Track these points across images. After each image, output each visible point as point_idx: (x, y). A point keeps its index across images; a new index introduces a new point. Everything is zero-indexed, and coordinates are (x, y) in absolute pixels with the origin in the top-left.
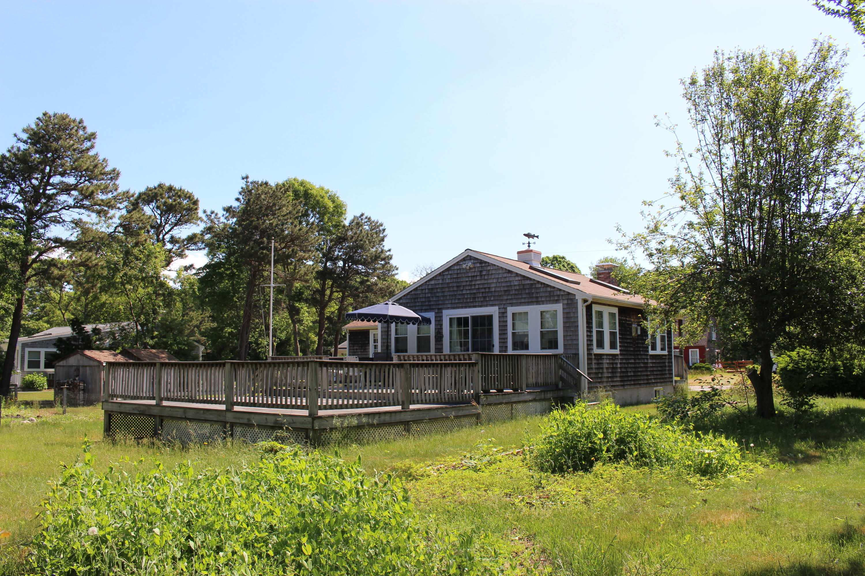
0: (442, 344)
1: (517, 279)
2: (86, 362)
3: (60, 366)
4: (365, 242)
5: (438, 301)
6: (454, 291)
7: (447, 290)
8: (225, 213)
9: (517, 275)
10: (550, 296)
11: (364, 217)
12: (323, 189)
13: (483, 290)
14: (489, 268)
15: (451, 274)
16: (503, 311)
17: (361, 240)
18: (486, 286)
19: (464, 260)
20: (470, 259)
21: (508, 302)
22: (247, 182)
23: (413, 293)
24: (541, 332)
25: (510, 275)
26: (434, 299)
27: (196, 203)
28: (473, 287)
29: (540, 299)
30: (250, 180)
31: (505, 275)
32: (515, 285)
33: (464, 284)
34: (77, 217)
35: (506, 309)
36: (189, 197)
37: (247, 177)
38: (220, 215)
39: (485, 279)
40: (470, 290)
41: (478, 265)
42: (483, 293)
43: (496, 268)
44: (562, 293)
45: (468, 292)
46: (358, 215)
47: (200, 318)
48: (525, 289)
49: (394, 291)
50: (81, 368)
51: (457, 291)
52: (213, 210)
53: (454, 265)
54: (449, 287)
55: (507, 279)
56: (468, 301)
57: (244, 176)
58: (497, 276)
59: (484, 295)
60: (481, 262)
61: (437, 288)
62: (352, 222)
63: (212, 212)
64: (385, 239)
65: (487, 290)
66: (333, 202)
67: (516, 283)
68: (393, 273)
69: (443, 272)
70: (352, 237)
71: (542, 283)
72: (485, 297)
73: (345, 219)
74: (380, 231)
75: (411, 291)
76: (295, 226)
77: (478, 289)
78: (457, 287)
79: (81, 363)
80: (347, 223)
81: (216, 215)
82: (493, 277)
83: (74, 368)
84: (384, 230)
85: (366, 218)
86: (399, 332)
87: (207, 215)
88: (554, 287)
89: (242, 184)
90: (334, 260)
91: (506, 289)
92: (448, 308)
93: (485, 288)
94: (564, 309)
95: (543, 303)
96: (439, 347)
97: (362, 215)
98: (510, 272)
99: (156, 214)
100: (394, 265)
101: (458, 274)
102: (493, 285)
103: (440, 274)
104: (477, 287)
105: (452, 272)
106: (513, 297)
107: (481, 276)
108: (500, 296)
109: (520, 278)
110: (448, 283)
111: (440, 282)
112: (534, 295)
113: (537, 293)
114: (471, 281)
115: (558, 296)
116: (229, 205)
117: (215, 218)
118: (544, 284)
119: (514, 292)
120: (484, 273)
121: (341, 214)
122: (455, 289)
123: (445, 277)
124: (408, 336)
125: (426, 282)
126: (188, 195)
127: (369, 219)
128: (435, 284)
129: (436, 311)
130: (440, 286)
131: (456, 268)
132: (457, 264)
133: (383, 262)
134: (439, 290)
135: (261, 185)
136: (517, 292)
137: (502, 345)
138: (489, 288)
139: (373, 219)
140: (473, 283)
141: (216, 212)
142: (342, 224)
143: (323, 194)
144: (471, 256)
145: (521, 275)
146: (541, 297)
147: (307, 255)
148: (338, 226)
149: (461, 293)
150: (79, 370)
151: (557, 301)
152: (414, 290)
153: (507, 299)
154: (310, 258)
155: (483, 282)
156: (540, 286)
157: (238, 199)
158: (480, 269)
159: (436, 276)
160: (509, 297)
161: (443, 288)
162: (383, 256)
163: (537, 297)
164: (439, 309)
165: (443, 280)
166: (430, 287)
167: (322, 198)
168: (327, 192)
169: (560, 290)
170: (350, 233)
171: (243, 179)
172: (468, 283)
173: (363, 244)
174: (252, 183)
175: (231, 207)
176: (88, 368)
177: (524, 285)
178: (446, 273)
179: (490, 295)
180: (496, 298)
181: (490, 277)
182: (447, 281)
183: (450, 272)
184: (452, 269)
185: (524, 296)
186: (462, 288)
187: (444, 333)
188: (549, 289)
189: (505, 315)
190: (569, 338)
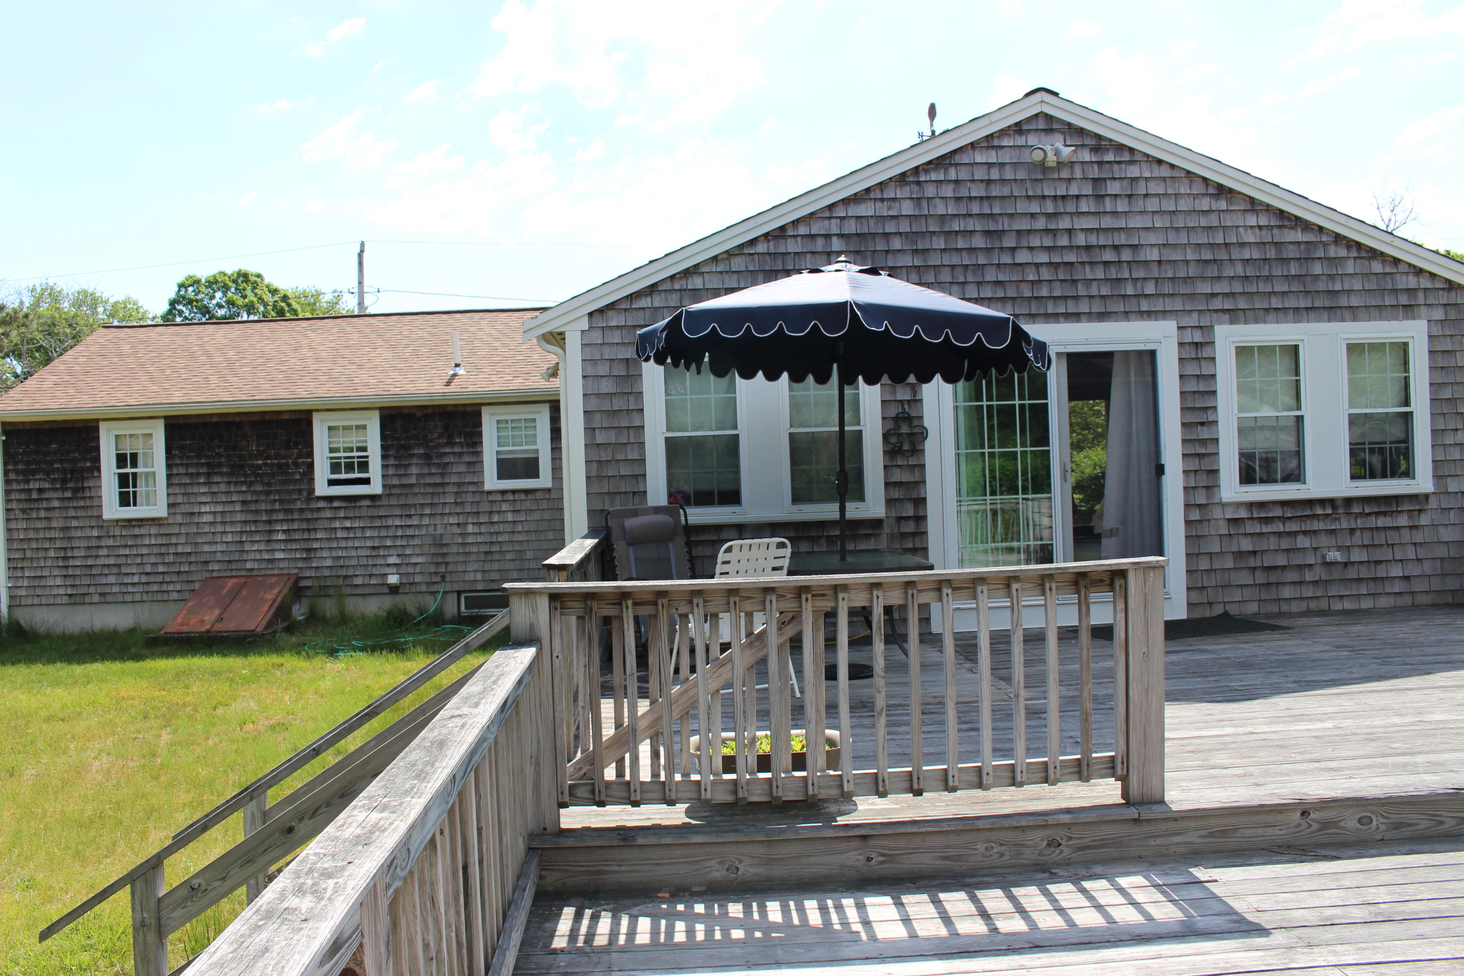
0: (922, 467)
1: (1252, 220)
6: (971, 250)
7: (939, 243)
9: (1253, 205)
10: (1383, 292)
13: (1108, 255)
14: (1133, 171)
15: (957, 182)
16: (1198, 336)
18: (1121, 239)
19: (1018, 128)
20: (1049, 131)
21: (1217, 304)
23: (761, 248)
24: (1352, 417)
25: (1223, 205)
28: (1064, 241)
29: (1343, 301)
31: (1205, 204)
32: (1242, 245)
33: (1024, 225)
35: (1208, 330)
39: (1115, 213)
40: (1049, 249)
41: (1086, 156)
42: (1106, 264)
43: (1165, 172)
44: (1425, 283)
45: (1043, 258)
48: (1286, 261)
51: (988, 250)
53: (971, 145)
54: (949, 234)
55: (1213, 220)
56: (1044, 292)
58: (1169, 205)
59: (1113, 273)
60: (1099, 144)
61: (886, 235)
65: (1126, 256)
67: (1250, 237)
69: (916, 170)
72: (1117, 282)
75: (753, 242)
77: (1088, 248)
78: (987, 233)
82: (1152, 205)
88: (1396, 261)
91: (1207, 255)
93: (1116, 248)
94: (1431, 338)
95: (1354, 313)
96: (905, 477)
98: (1222, 191)
101: (989, 182)
102: (1153, 238)
103: (902, 179)
104: (1081, 240)
105: (964, 174)
106: (1237, 287)
107: (1099, 198)
108: (1187, 279)
109: (1263, 221)
110: (941, 219)
111: (907, 208)
112: (1321, 286)
113: (1334, 277)
114: (1055, 215)
115: (1415, 291)
118: (1359, 245)
119: (1239, 270)
120: (1113, 188)
122: (979, 242)
123: (930, 191)
124: (742, 430)
125: (831, 207)
128: (881, 219)
130: (904, 227)
131: (979, 158)
132: (989, 142)
134: (896, 244)
136: (1251, 271)
137: (1194, 465)
138: (1134, 247)
140: (1065, 223)
144: (1049, 118)
145: (1268, 209)
146: (1349, 293)
149: (1006, 259)
151: (1409, 310)
152: (766, 235)
153: (1213, 295)
155: (1107, 222)
156: (1342, 252)
158: (1094, 172)
159: (881, 185)
160: (1222, 287)
163: (1332, 294)
165: (917, 201)
166: (851, 228)
169: (1419, 272)
172: (1040, 224)
177: (1278, 245)
178: (934, 176)
179: (1140, 273)
180: (1167, 288)
181: (1139, 205)
182: (941, 210)
183: (952, 174)
184: (965, 159)
185: (1281, 287)
186: (1009, 242)
187: (929, 421)
188: (1377, 267)
189: (1206, 352)
190: (1449, 439)
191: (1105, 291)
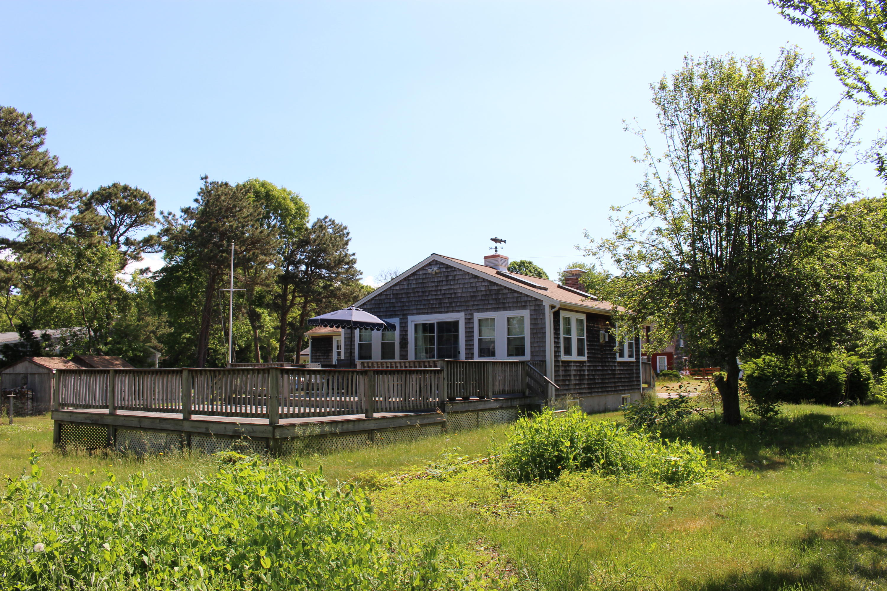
0: (407, 351)
1: (484, 284)
2: (35, 370)
3: (7, 374)
4: (329, 245)
5: (403, 306)
6: (419, 296)
7: (412, 295)
8: (183, 214)
9: (484, 280)
10: (517, 302)
11: (328, 220)
12: (285, 190)
13: (449, 296)
14: (455, 273)
15: (416, 279)
16: (469, 317)
17: (324, 244)
18: (452, 291)
19: (430, 264)
20: (436, 264)
21: (475, 307)
22: (206, 182)
23: (377, 298)
24: (508, 338)
25: (476, 280)
26: (399, 304)
27: (152, 203)
28: (439, 293)
29: (507, 305)
30: (209, 180)
31: (472, 280)
32: (481, 291)
33: (430, 289)
34: (25, 217)
35: (472, 315)
36: (145, 197)
37: (206, 178)
38: (178, 216)
39: (451, 285)
40: (435, 295)
41: (444, 270)
42: (449, 298)
43: (463, 273)
44: (529, 299)
45: (434, 297)
46: (322, 218)
47: (156, 324)
48: (492, 295)
49: (358, 296)
50: (29, 376)
51: (422, 296)
52: (170, 211)
53: (420, 269)
54: (414, 293)
55: (474, 285)
56: (434, 306)
57: (203, 176)
58: (463, 282)
59: (450, 301)
60: (447, 267)
61: (402, 294)
62: (315, 224)
63: (170, 214)
64: (350, 243)
65: (453, 296)
66: (296, 204)
67: (483, 289)
68: (357, 278)
69: (408, 277)
70: (315, 240)
71: (509, 289)
72: (451, 303)
73: (308, 222)
74: (344, 235)
75: (376, 296)
76: (257, 229)
77: (444, 294)
78: (423, 292)
79: (30, 371)
80: (309, 226)
81: (174, 216)
82: (459, 282)
83: (22, 376)
84: (348, 234)
85: (330, 221)
86: (363, 337)
87: (164, 217)
88: (521, 293)
89: (202, 184)
90: (296, 263)
91: (472, 294)
92: (413, 314)
93: (451, 294)
94: (531, 315)
95: (509, 309)
96: (404, 353)
97: (326, 217)
98: (476, 277)
99: (110, 215)
100: (358, 270)
101: (423, 279)
102: (459, 291)
103: (405, 279)
104: (443, 292)
105: (418, 277)
106: (479, 303)
107: (447, 281)
108: (467, 301)
109: (486, 284)
110: (413, 289)
111: (406, 287)
112: (501, 301)
113: (504, 299)
114: (437, 286)
115: (526, 302)
116: (187, 206)
117: (173, 219)
118: (511, 289)
119: (480, 298)
120: (450, 278)
121: (303, 216)
122: (421, 294)
123: (411, 282)
124: (373, 342)
125: (391, 287)
126: (144, 195)
127: (333, 221)
128: (401, 290)
129: (401, 317)
130: (405, 291)
131: (421, 272)
132: (423, 268)
133: (346, 267)
134: (404, 296)
135: (221, 186)
136: (483, 298)
137: (468, 352)
138: (455, 293)
139: (337, 222)
140: (439, 288)
141: (173, 213)
142: (305, 226)
143: (285, 195)
144: (436, 261)
145: (487, 281)
146: (508, 303)
147: (268, 259)
148: (301, 228)
149: (426, 298)
150: (27, 378)
151: (524, 307)
152: (379, 295)
153: (474, 305)
154: (271, 261)
155: (449, 287)
156: (507, 291)
157: (196, 200)
158: (446, 274)
159: (401, 281)
160: (476, 303)
161: (408, 293)
162: (346, 260)
163: (504, 303)
164: (404, 315)
165: (408, 285)
166: (395, 292)
167: (284, 199)
168: (289, 194)
169: (527, 296)
170: (313, 236)
171: (202, 179)
172: (434, 289)
173: (326, 248)
174: (211, 183)
175: (189, 208)
176: (37, 376)
177: (490, 291)
178: (411, 278)
179: (456, 300)
180: (463, 304)
181: (456, 282)
182: (413, 287)
183: (415, 277)
184: (418, 273)
185: (491, 302)
186: (427, 294)
187: (409, 340)
188: (516, 295)
189: (471, 321)
190: (536, 345)
191: (448, 305)
